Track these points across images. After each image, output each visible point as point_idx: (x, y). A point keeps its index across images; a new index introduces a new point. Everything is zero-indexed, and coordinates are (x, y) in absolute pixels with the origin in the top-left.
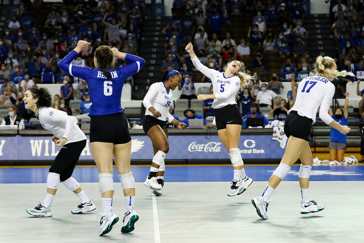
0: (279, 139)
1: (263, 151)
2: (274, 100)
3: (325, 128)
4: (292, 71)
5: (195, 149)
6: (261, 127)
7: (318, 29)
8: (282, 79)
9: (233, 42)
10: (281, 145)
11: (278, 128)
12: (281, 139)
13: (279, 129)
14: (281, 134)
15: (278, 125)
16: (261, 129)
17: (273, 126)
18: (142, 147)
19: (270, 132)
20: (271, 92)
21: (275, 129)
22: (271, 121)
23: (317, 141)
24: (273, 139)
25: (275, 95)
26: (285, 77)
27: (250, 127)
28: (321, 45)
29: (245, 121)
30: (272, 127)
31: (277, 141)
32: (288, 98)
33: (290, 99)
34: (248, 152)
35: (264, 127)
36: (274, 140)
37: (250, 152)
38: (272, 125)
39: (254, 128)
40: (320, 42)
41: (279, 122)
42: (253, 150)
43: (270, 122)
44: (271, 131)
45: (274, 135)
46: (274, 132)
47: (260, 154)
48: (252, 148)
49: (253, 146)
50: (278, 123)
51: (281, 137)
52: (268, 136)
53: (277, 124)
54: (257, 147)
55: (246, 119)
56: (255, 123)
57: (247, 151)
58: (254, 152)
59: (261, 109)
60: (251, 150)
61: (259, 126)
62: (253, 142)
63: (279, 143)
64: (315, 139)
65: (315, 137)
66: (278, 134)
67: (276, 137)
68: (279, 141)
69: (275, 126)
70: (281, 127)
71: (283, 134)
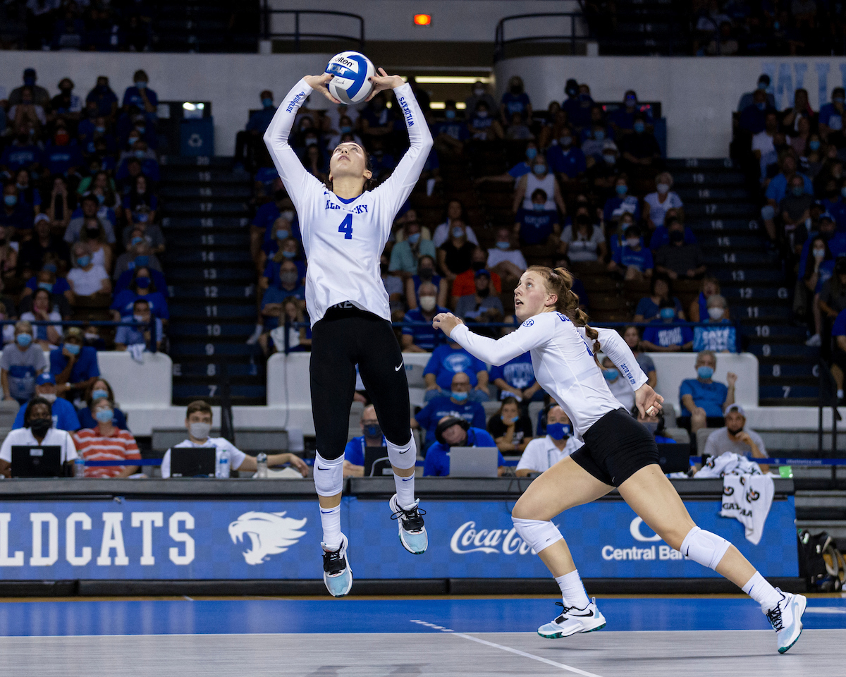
0: (744, 512)
5: (472, 546)
6: (681, 475)
10: (748, 532)
11: (737, 478)
12: (750, 514)
13: (742, 481)
14: (750, 499)
15: (738, 470)
16: (681, 480)
17: (723, 472)
18: (302, 540)
19: (715, 492)
21: (730, 481)
24: (724, 513)
26: (655, 339)
30: (718, 476)
31: (735, 519)
34: (642, 554)
36: (726, 517)
37: (650, 554)
38: (717, 469)
41: (739, 460)
42: (661, 548)
43: (710, 459)
44: (719, 489)
45: (726, 499)
46: (726, 491)
48: (657, 544)
50: (737, 463)
51: (747, 507)
52: (709, 505)
53: (732, 467)
57: (640, 551)
58: (662, 557)
60: (653, 548)
63: (743, 527)
66: (739, 496)
67: (732, 506)
68: (743, 519)
69: (728, 471)
70: (747, 476)
71: (753, 496)
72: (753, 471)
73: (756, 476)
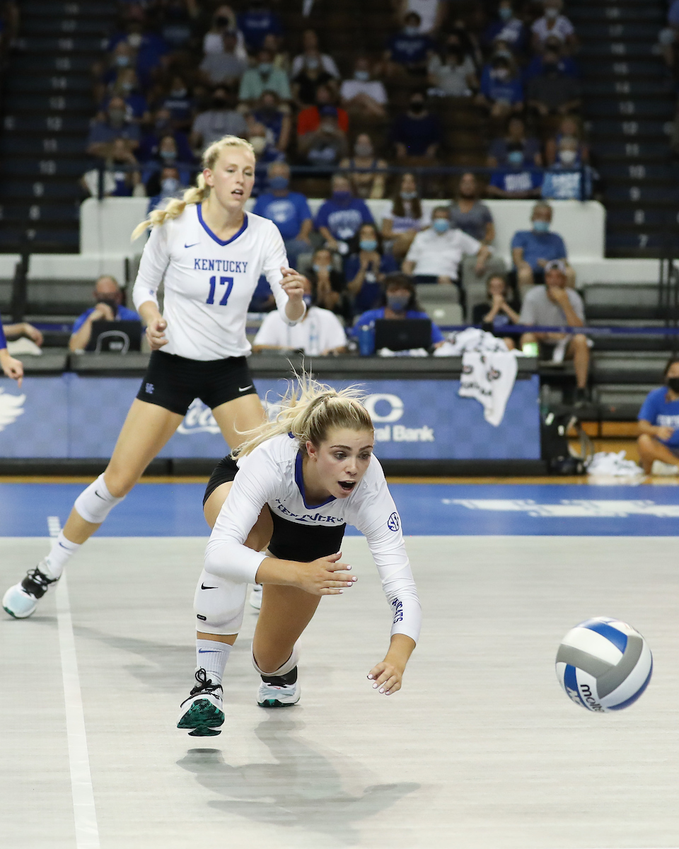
0: (483, 392)
1: (426, 434)
2: (467, 263)
3: (634, 358)
4: (527, 165)
5: (197, 425)
6: (421, 352)
7: (614, 22)
8: (492, 189)
9: (329, 64)
10: (487, 413)
11: (477, 356)
12: (490, 393)
13: (483, 359)
14: (490, 378)
15: (479, 348)
16: (420, 358)
17: (464, 350)
18: (19, 418)
19: (453, 370)
20: (459, 235)
21: (470, 359)
22: (455, 332)
23: (606, 400)
24: (463, 392)
25: (474, 245)
26: (501, 185)
27: (386, 352)
28: (622, 78)
29: (370, 331)
30: (459, 354)
31: (473, 399)
32: (513, 254)
33: (518, 257)
35: (430, 350)
36: (465, 398)
37: (384, 435)
38: (459, 346)
39: (399, 354)
40: (622, 68)
41: (482, 337)
42: (396, 428)
43: (451, 335)
44: (454, 366)
45: (465, 379)
46: (465, 370)
47: (418, 444)
48: (392, 425)
49: (396, 415)
50: (478, 340)
51: (487, 386)
52: (446, 384)
53: (474, 344)
54: (409, 420)
55: (372, 324)
56: (403, 337)
58: (396, 438)
59: (421, 290)
60: (388, 428)
61: (416, 347)
62: (395, 401)
63: (482, 407)
64: (600, 393)
65: (602, 387)
66: (478, 376)
67: (471, 385)
68: (483, 399)
69: (470, 348)
70: (488, 354)
71: (494, 375)
72: (497, 349)
73: (499, 354)
